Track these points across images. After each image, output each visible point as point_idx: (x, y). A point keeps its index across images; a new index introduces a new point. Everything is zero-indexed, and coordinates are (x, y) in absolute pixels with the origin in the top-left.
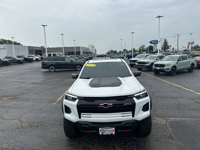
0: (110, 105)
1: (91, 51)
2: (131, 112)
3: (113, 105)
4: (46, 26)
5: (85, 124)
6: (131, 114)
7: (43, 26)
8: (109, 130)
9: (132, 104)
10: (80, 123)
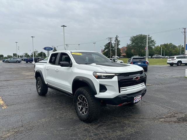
2: (143, 83)
3: (140, 77)
5: (123, 97)
6: (144, 84)
8: (138, 98)
10: (120, 97)
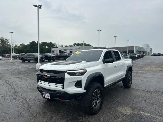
0: (48, 76)
1: (146, 50)
3: (50, 76)
4: (100, 31)
6: (62, 86)
7: (99, 31)
9: (62, 77)
